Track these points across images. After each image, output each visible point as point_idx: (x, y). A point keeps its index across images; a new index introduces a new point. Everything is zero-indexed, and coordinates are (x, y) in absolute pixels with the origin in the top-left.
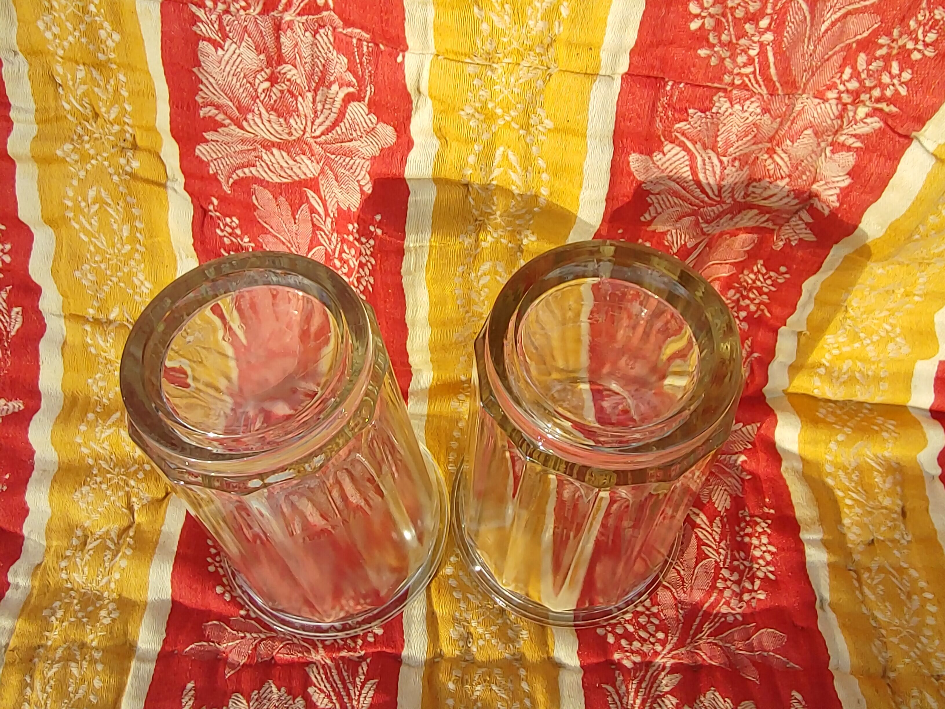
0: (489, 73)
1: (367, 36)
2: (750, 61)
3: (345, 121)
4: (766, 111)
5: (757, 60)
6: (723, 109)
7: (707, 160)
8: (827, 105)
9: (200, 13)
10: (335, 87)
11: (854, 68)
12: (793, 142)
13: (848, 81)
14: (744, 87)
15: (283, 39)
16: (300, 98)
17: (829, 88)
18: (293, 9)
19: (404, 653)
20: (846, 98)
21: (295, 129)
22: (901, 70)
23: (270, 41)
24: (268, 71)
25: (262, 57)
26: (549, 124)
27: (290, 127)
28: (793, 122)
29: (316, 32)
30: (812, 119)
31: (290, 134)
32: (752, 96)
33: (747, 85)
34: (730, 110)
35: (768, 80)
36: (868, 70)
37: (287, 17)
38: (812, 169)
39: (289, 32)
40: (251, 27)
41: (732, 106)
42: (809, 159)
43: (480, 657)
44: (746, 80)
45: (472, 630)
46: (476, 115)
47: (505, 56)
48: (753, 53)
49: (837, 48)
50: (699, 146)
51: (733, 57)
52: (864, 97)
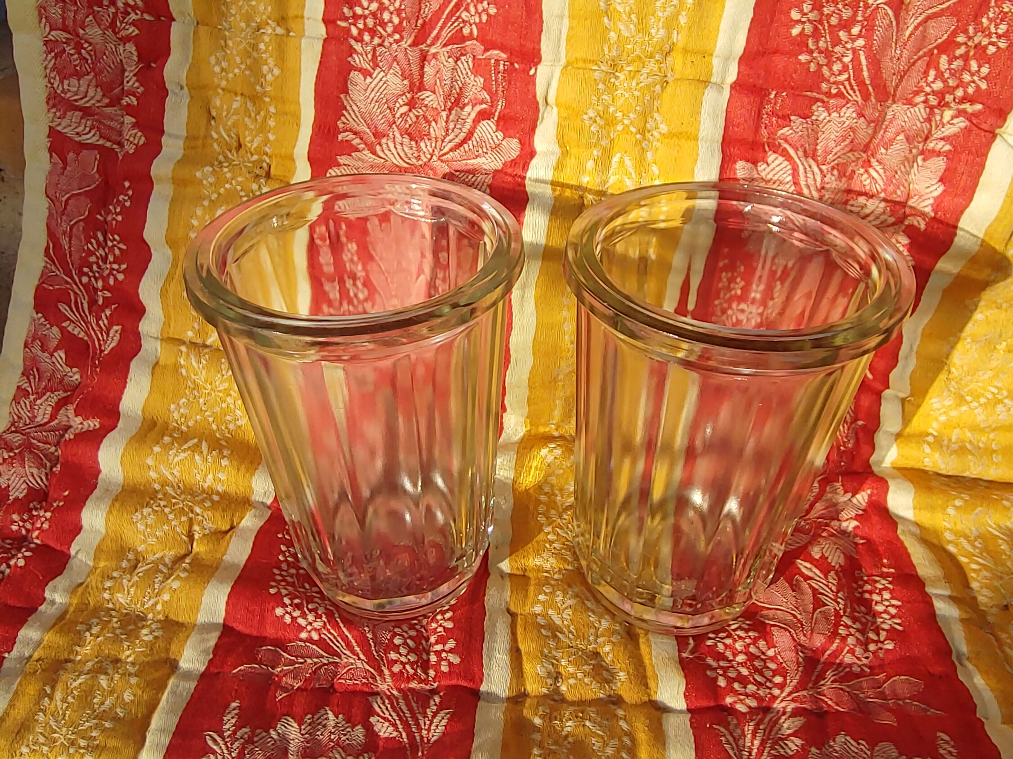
0: (613, 80)
1: (504, 56)
2: (845, 68)
3: (473, 139)
4: (861, 115)
5: (850, 67)
6: (821, 118)
7: (808, 169)
8: (916, 109)
9: (358, 47)
10: (468, 109)
11: (937, 69)
12: (886, 149)
13: (933, 82)
14: (840, 95)
15: (427, 69)
16: (433, 124)
17: (916, 93)
18: (440, 41)
19: (483, 688)
20: (933, 101)
21: (424, 153)
22: (980, 66)
23: (415, 68)
24: (409, 96)
25: (406, 82)
26: (664, 128)
27: (419, 149)
28: (885, 131)
29: (458, 59)
30: (903, 124)
31: (418, 158)
32: (847, 103)
33: (843, 93)
34: (828, 118)
35: (861, 83)
36: (950, 69)
37: (433, 50)
38: (906, 185)
39: (433, 62)
40: (401, 56)
41: (830, 115)
42: (902, 167)
43: (569, 697)
44: (841, 87)
45: (562, 670)
46: (598, 119)
47: (629, 64)
48: (846, 60)
49: (921, 53)
50: (800, 153)
51: (829, 65)
52: (949, 98)
